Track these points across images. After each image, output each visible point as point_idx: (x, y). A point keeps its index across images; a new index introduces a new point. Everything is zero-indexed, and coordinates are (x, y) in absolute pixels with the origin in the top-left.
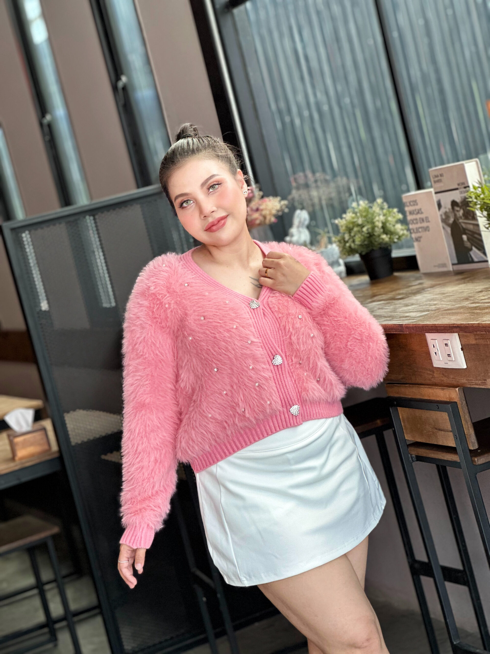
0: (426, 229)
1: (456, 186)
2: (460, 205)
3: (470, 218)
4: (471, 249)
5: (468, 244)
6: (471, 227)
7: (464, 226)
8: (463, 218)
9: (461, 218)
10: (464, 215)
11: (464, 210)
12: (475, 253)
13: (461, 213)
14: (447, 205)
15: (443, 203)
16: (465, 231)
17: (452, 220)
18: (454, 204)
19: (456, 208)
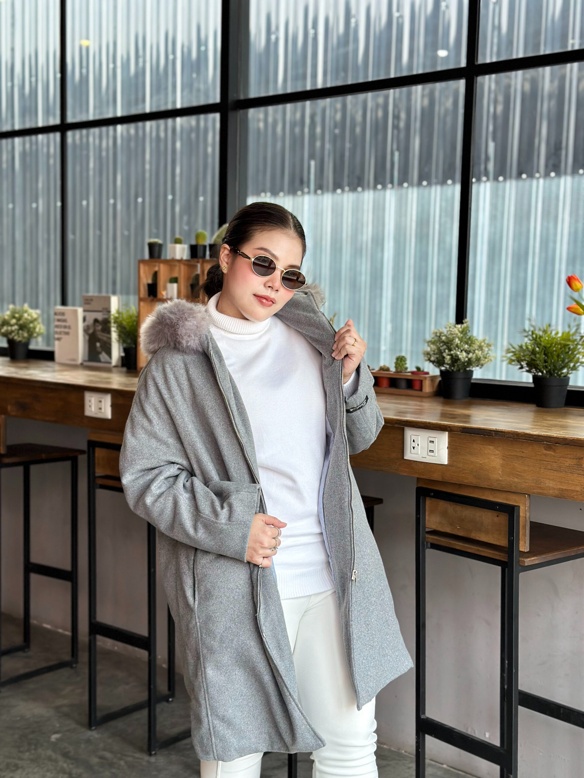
0: (67, 333)
1: (101, 310)
2: (101, 322)
4: (100, 353)
5: (99, 350)
6: (105, 339)
7: (100, 337)
8: (100, 331)
10: (101, 329)
11: (102, 326)
12: (103, 356)
13: (99, 328)
14: (90, 321)
15: (87, 319)
16: (99, 340)
17: (91, 331)
18: (96, 321)
19: (97, 324)
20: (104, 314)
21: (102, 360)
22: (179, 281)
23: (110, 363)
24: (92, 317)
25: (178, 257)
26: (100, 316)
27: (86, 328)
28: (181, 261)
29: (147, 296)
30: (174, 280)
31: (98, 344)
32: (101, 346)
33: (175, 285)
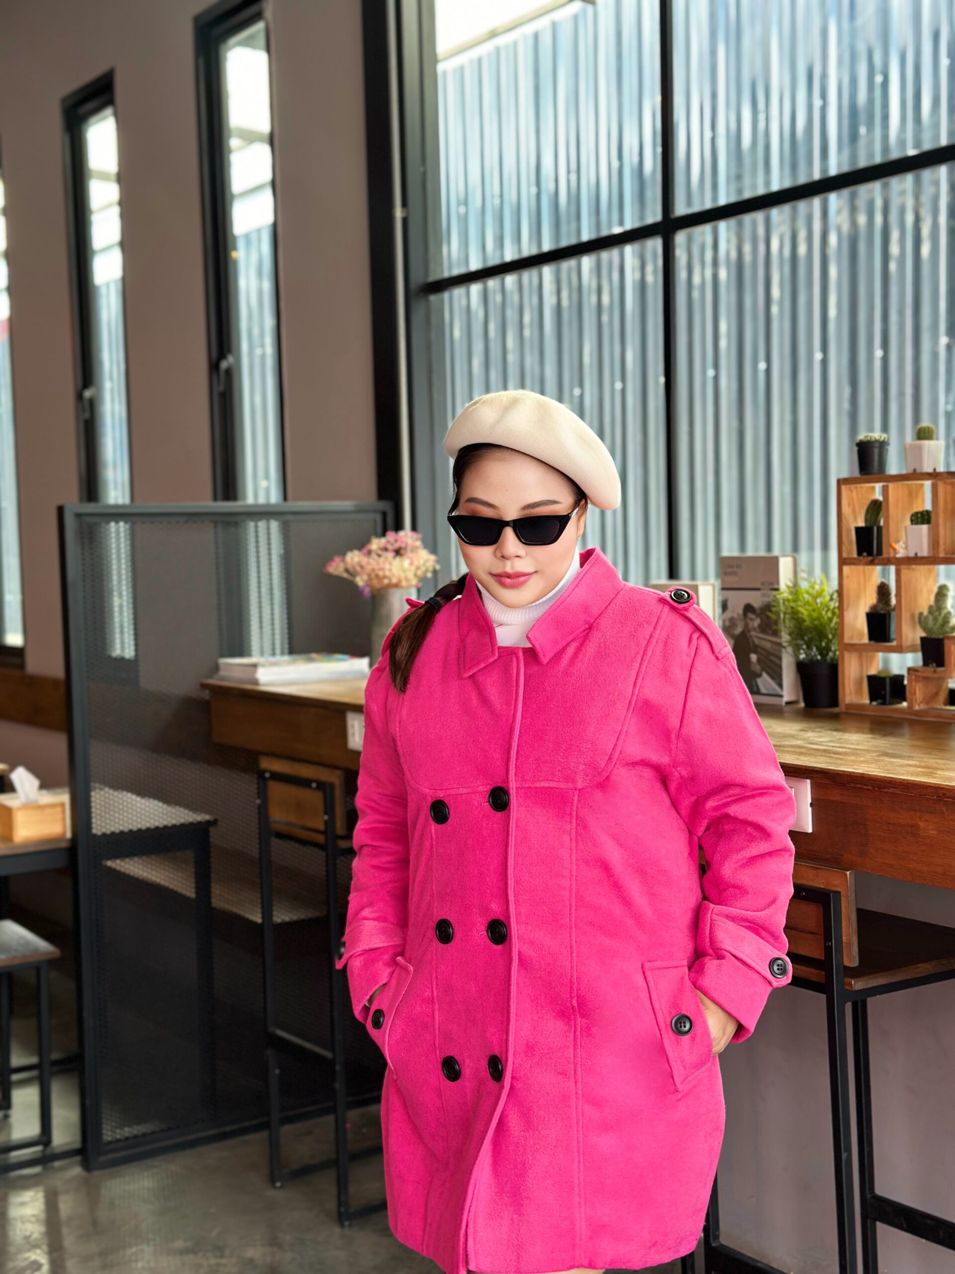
1: (759, 586)
2: (758, 611)
3: (770, 632)
4: (760, 675)
5: (757, 668)
6: (768, 645)
7: (757, 641)
8: (758, 630)
9: (754, 629)
10: (760, 626)
11: (762, 620)
12: (765, 681)
13: (755, 622)
14: (736, 609)
15: (730, 604)
16: (755, 649)
17: (738, 630)
18: (748, 608)
19: (751, 615)
20: (764, 595)
21: (763, 690)
22: (933, 520)
23: (781, 696)
24: (739, 600)
25: (927, 468)
26: (756, 600)
27: (727, 624)
28: (934, 476)
29: (855, 555)
30: (922, 518)
31: (754, 657)
32: (759, 661)
33: (925, 528)
